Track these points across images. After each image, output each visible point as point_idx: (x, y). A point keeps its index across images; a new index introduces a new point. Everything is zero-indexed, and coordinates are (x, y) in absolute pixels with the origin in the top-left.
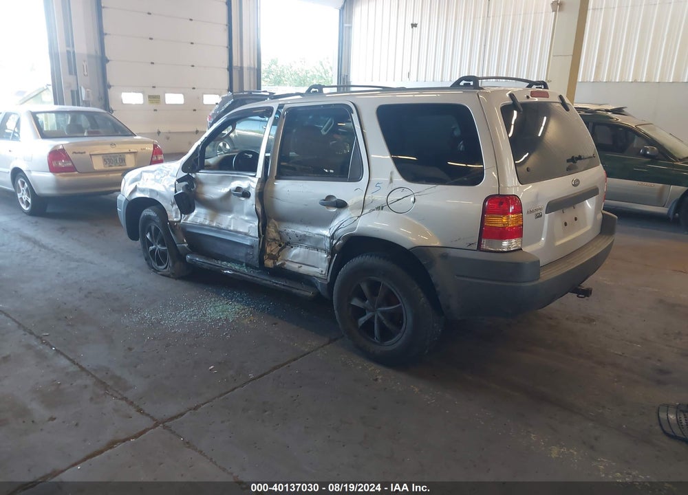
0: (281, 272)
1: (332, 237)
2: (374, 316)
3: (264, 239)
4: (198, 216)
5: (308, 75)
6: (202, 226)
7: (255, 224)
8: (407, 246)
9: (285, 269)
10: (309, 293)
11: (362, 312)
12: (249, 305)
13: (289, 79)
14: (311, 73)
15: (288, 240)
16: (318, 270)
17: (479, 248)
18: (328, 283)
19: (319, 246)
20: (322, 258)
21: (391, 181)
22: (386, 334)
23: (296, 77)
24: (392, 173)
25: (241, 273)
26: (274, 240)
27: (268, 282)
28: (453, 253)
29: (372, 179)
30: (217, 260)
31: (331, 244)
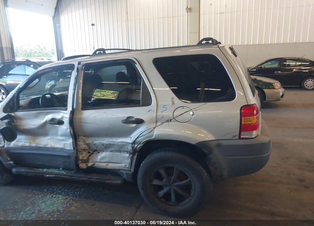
0: (93, 170)
1: (134, 143)
2: (170, 190)
3: (77, 150)
4: (21, 141)
5: (32, 52)
6: (23, 148)
7: (70, 141)
8: (193, 143)
9: (96, 168)
10: (119, 182)
11: (160, 188)
12: (68, 195)
13: (21, 54)
14: (34, 51)
15: (95, 148)
16: (123, 165)
17: (240, 138)
18: (133, 173)
19: (122, 150)
20: (124, 157)
21: (173, 103)
22: (180, 199)
23: (25, 53)
24: (172, 99)
25: (61, 175)
26: (84, 150)
27: (84, 178)
28: (224, 143)
29: (159, 104)
30: (38, 168)
31: (133, 147)
